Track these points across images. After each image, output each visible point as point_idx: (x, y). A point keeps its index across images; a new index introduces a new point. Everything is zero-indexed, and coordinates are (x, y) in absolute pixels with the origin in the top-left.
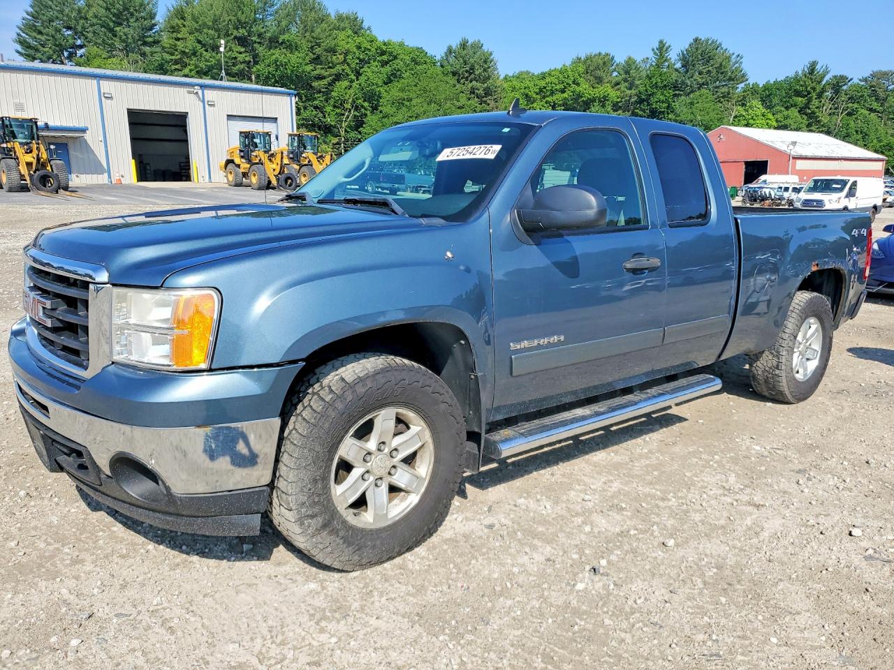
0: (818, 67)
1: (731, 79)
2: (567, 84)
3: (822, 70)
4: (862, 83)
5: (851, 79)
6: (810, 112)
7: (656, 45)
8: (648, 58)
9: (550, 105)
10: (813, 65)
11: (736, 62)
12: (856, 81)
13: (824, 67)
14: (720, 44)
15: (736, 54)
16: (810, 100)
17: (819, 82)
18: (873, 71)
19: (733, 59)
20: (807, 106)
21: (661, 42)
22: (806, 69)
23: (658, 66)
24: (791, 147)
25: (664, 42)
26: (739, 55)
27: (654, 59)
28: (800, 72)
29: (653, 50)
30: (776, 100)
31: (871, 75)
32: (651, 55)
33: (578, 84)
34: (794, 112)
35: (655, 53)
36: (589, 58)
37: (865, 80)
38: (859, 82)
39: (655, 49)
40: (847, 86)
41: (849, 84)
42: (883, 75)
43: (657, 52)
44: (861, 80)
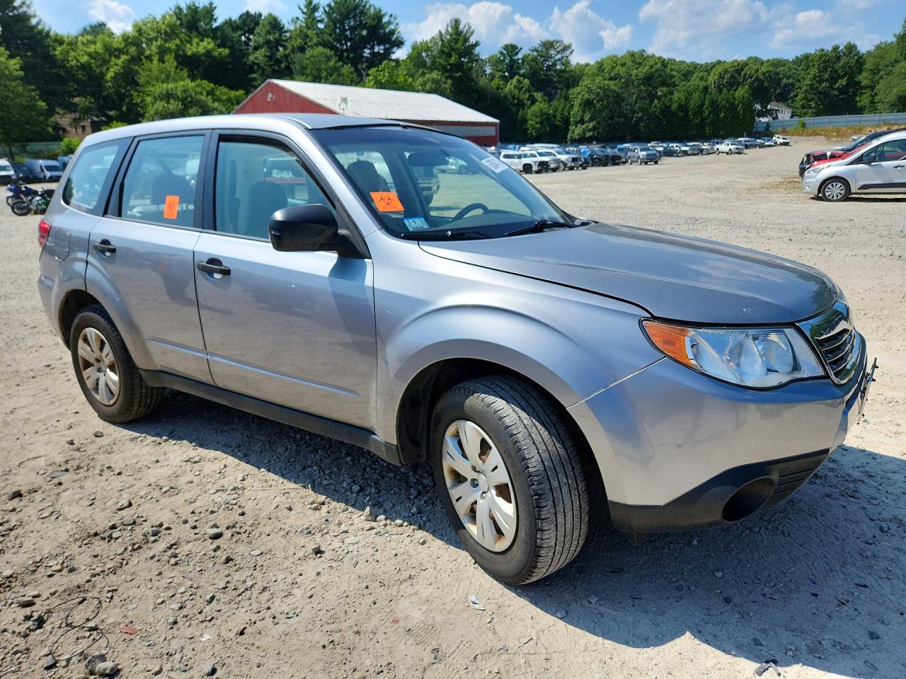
0: (461, 27)
3: (465, 30)
4: (535, 54)
5: (521, 49)
8: (298, 18)
10: (457, 22)
11: (389, 23)
13: (467, 27)
15: (389, 14)
17: (465, 43)
18: (541, 42)
19: (385, 20)
22: (450, 29)
23: (308, 28)
26: (391, 15)
27: (304, 20)
29: (300, 8)
31: (540, 45)
32: (301, 16)
35: (303, 12)
36: (193, 10)
37: (537, 51)
38: (530, 52)
39: (302, 7)
40: (520, 56)
41: (520, 53)
42: (548, 45)
43: (305, 10)
44: (532, 51)
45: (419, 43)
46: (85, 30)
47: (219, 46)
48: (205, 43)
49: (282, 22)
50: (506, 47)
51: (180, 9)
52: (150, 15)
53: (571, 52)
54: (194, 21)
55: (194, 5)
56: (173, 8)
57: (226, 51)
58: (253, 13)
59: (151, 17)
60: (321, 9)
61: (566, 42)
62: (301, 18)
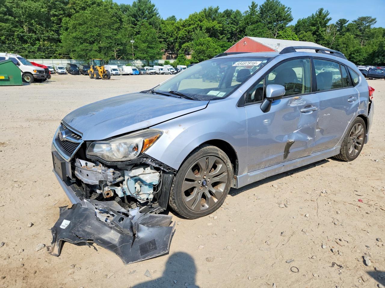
0: (324, 11)
1: (284, 19)
2: (196, 21)
3: (325, 13)
4: (355, 23)
5: (348, 21)
6: (318, 33)
7: (251, 4)
8: (247, 11)
9: (187, 32)
10: (322, 10)
11: (288, 11)
12: (350, 22)
13: (326, 12)
14: (279, 2)
15: (288, 7)
16: (318, 28)
17: (323, 19)
18: (359, 18)
19: (286, 9)
20: (317, 31)
21: (253, 3)
22: (318, 13)
23: (251, 15)
24: (278, 47)
25: (255, 2)
26: (289, 8)
28: (314, 14)
29: (249, 7)
30: (301, 28)
31: (358, 19)
32: (248, 9)
33: (201, 21)
34: (309, 33)
35: (250, 9)
36: (211, 9)
37: (355, 21)
38: (352, 22)
39: (250, 7)
40: (346, 24)
41: (347, 23)
42: (363, 19)
43: (251, 8)
44: (353, 22)
45: (301, 20)
46: (168, 19)
47: (218, 23)
48: (214, 23)
49: (241, 13)
50: (340, 20)
51: (205, 9)
52: (196, 12)
53: (375, 23)
54: (210, 14)
55: (211, 8)
56: (203, 9)
57: (221, 25)
58: (229, 10)
59: (196, 13)
60: (258, 7)
61: (373, 18)
62: (249, 11)
